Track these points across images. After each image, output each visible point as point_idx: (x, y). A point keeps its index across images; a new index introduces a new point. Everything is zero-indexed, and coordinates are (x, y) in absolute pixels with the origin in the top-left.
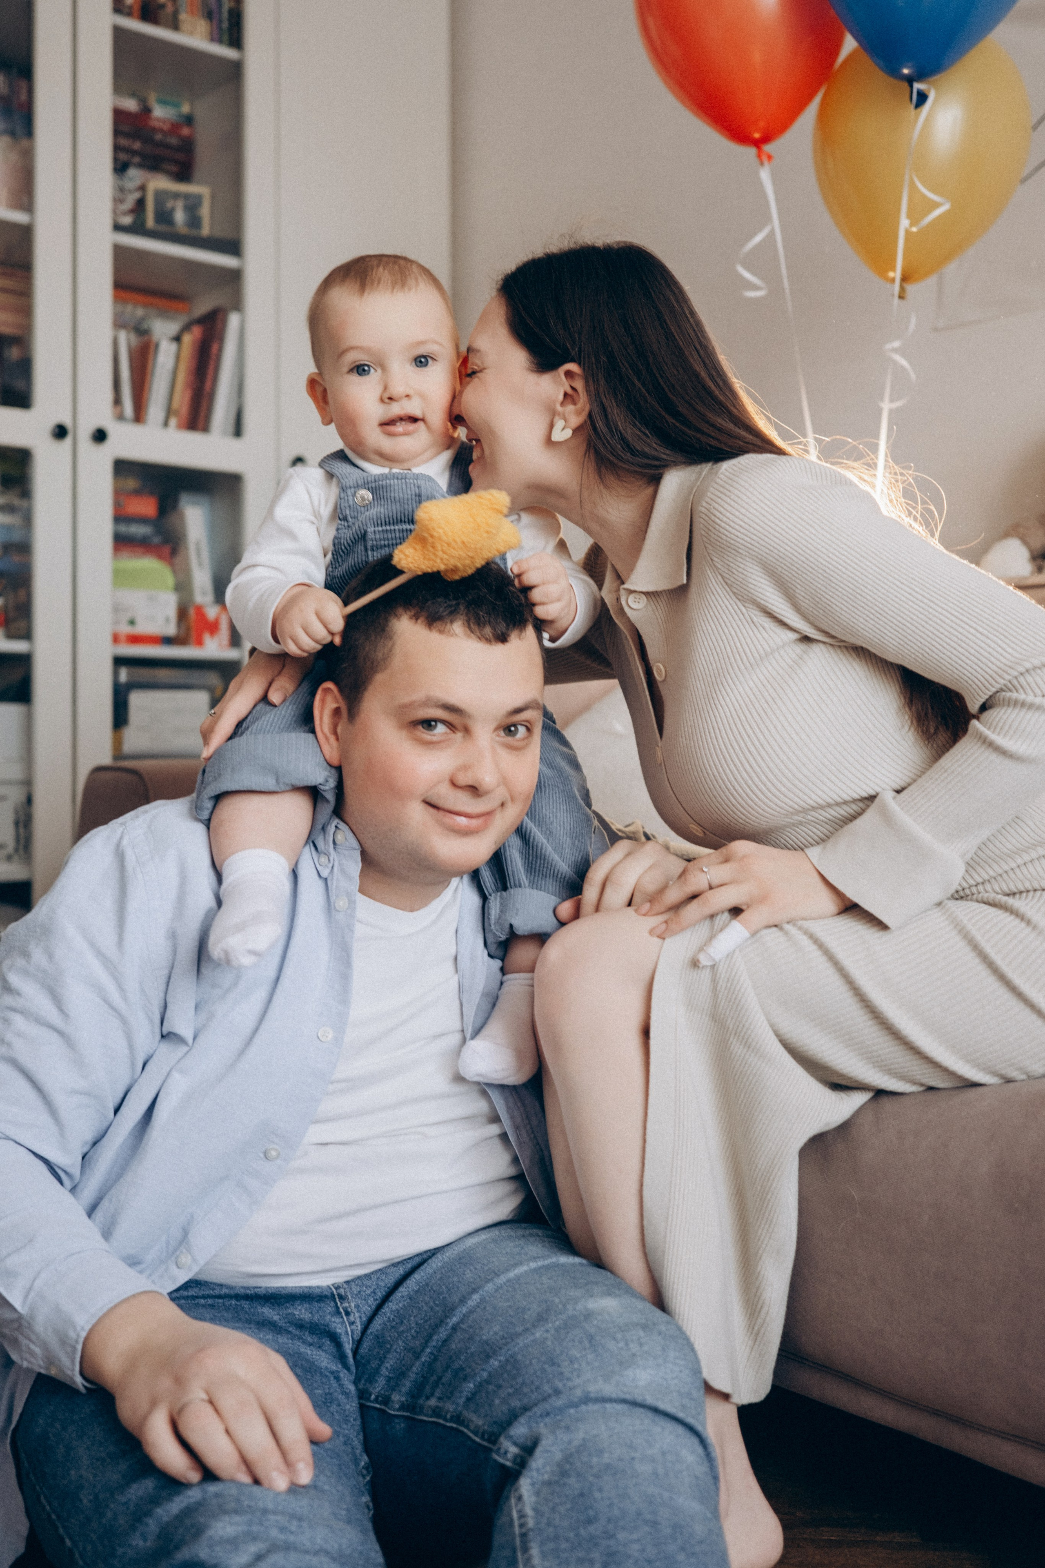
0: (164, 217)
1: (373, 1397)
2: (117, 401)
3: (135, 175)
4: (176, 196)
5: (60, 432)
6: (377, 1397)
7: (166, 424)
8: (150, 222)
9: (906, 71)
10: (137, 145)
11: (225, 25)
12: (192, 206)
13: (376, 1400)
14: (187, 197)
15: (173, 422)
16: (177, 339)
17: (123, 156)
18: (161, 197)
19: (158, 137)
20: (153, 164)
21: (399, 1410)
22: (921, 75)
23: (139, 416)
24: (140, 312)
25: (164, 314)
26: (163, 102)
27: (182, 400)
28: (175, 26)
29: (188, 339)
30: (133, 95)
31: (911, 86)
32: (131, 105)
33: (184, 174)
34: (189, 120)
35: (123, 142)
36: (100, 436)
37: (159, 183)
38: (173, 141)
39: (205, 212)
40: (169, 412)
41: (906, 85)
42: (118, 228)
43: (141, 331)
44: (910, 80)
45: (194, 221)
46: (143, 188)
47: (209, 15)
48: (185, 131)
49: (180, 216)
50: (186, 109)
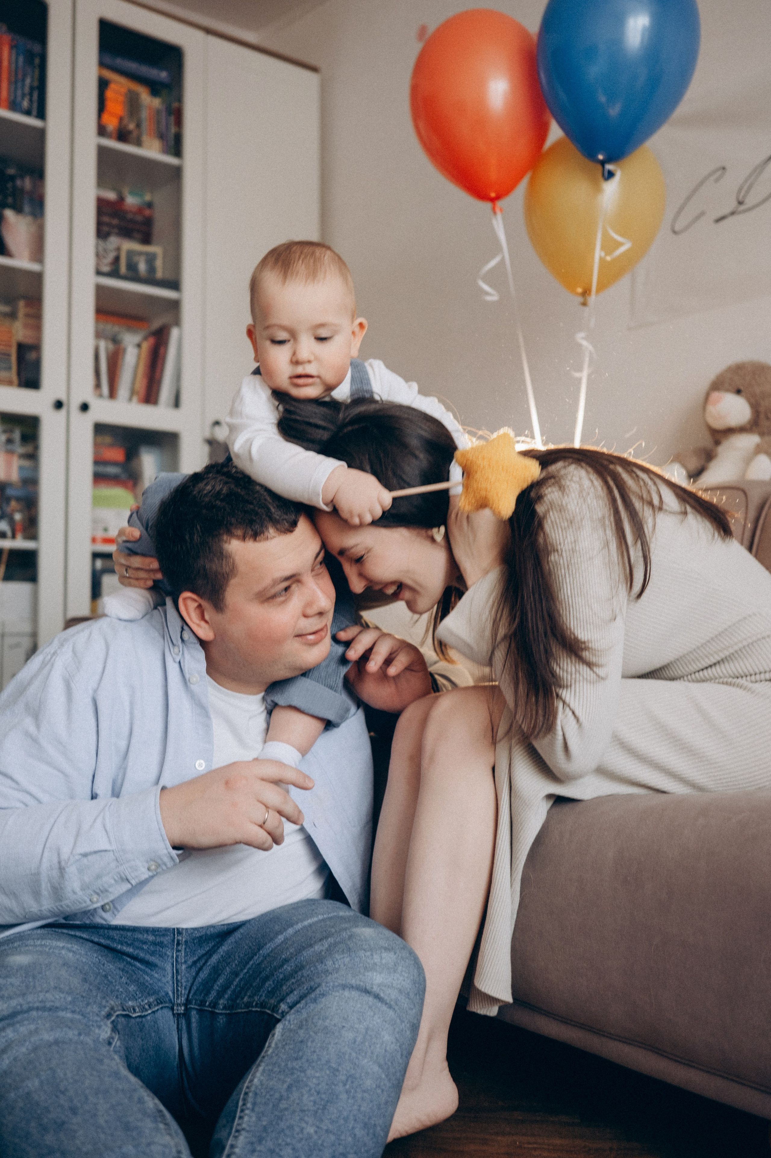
0: (132, 267)
1: (208, 1003)
2: (98, 385)
3: (114, 241)
4: (140, 254)
5: (59, 405)
6: (210, 1004)
7: (130, 399)
8: (123, 269)
9: (601, 157)
10: (115, 222)
11: (172, 142)
12: (151, 259)
13: (209, 1006)
14: (147, 254)
15: (135, 399)
16: (139, 346)
17: (105, 229)
18: (130, 254)
19: (130, 216)
20: (126, 233)
21: (223, 1009)
22: (610, 159)
23: (112, 394)
24: (116, 329)
25: (130, 329)
26: (132, 193)
27: (141, 384)
28: (139, 143)
29: (145, 346)
30: (114, 189)
31: (603, 167)
32: (111, 196)
33: (147, 240)
34: (150, 205)
35: (106, 219)
36: (85, 407)
37: (128, 245)
38: (139, 218)
39: (159, 263)
40: (133, 392)
41: (599, 167)
42: (99, 273)
43: (115, 340)
44: (603, 163)
45: (152, 269)
46: (118, 249)
47: (161, 136)
48: (147, 212)
49: (142, 267)
50: (148, 197)
